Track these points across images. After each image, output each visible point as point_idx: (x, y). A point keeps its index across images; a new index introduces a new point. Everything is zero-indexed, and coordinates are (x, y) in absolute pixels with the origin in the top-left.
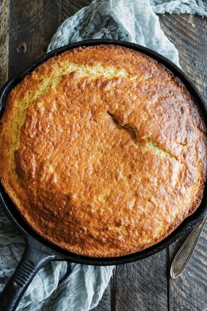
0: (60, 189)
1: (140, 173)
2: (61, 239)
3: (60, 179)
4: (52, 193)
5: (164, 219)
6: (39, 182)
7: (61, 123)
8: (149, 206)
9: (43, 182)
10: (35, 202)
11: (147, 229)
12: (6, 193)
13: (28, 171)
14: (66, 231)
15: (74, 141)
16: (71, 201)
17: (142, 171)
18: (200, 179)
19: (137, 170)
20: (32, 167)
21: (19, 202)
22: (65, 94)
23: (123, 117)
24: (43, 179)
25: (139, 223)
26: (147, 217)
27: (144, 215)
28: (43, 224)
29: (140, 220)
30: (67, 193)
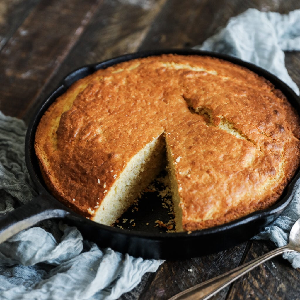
0: (102, 148)
1: (204, 145)
2: (85, 201)
3: (106, 141)
4: (91, 151)
5: (223, 198)
6: (80, 140)
7: (125, 96)
8: (206, 178)
9: (85, 140)
10: (68, 162)
11: (198, 203)
12: (37, 155)
13: (71, 128)
14: (95, 192)
15: (135, 114)
16: (111, 160)
17: (206, 144)
18: (283, 176)
19: (201, 143)
20: (77, 125)
21: (48, 165)
22: (139, 74)
23: (199, 100)
24: (85, 137)
25: (188, 194)
26: (200, 188)
27: (197, 185)
28: (69, 185)
29: (191, 190)
30: (109, 152)
